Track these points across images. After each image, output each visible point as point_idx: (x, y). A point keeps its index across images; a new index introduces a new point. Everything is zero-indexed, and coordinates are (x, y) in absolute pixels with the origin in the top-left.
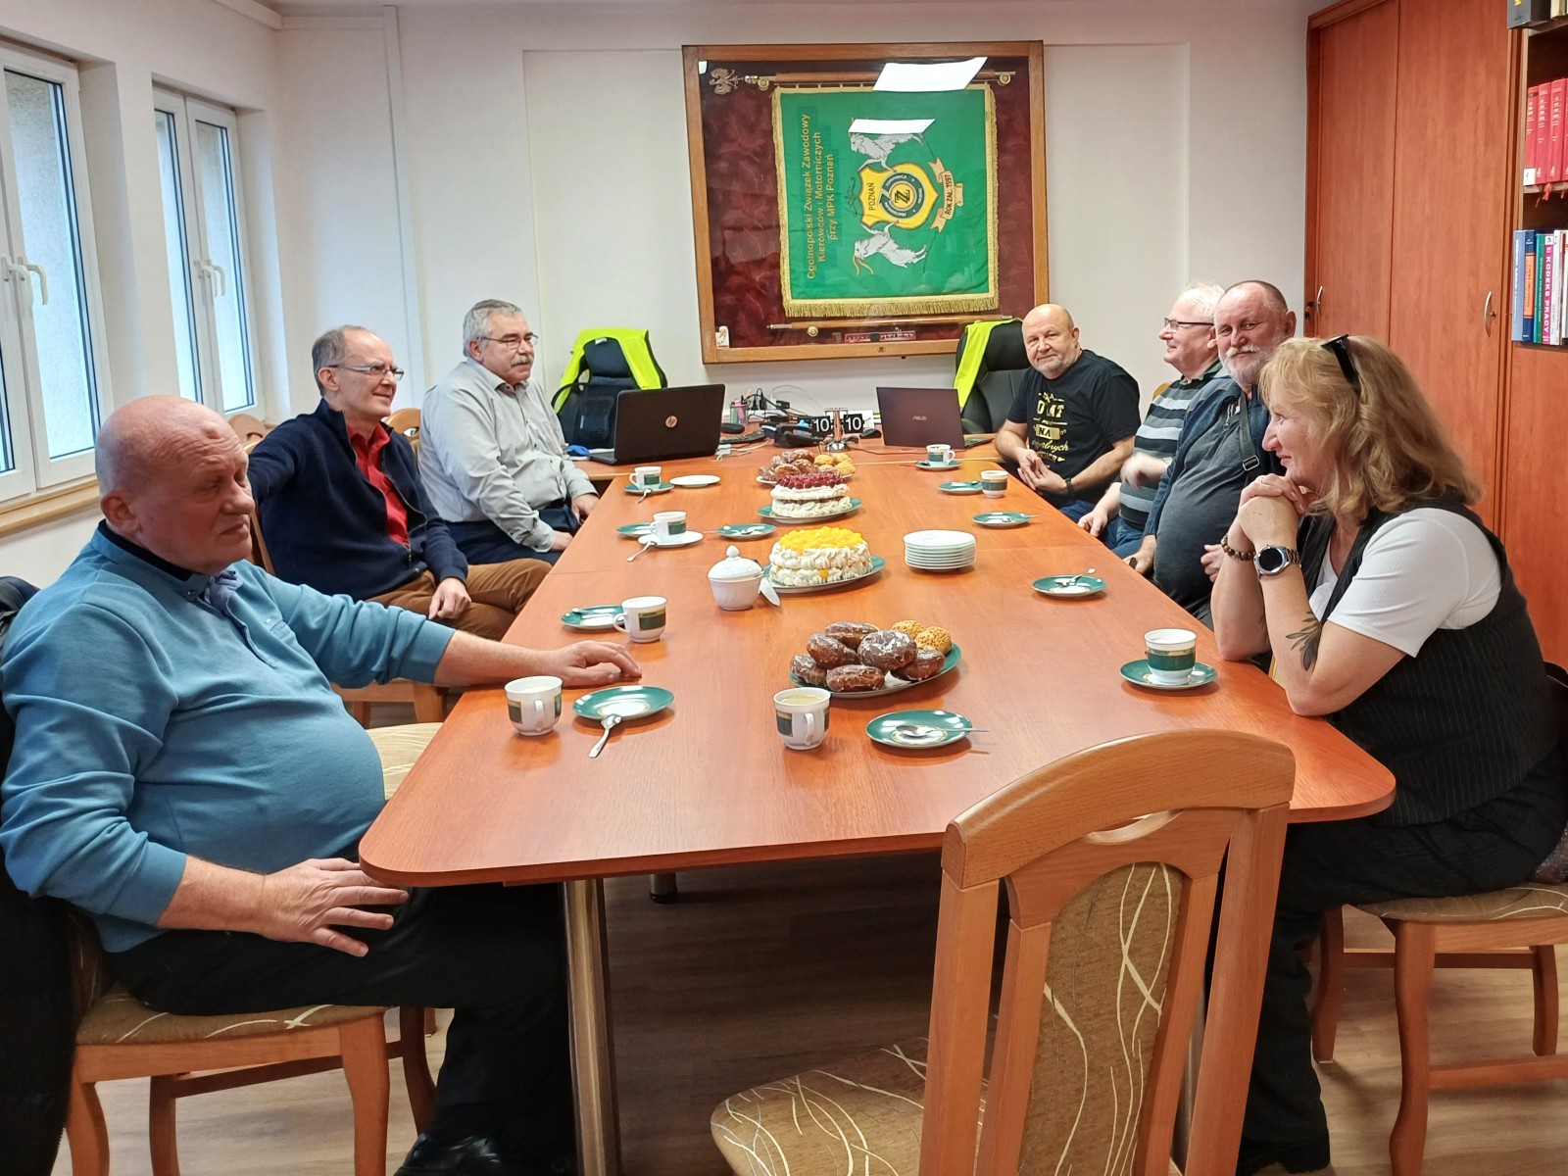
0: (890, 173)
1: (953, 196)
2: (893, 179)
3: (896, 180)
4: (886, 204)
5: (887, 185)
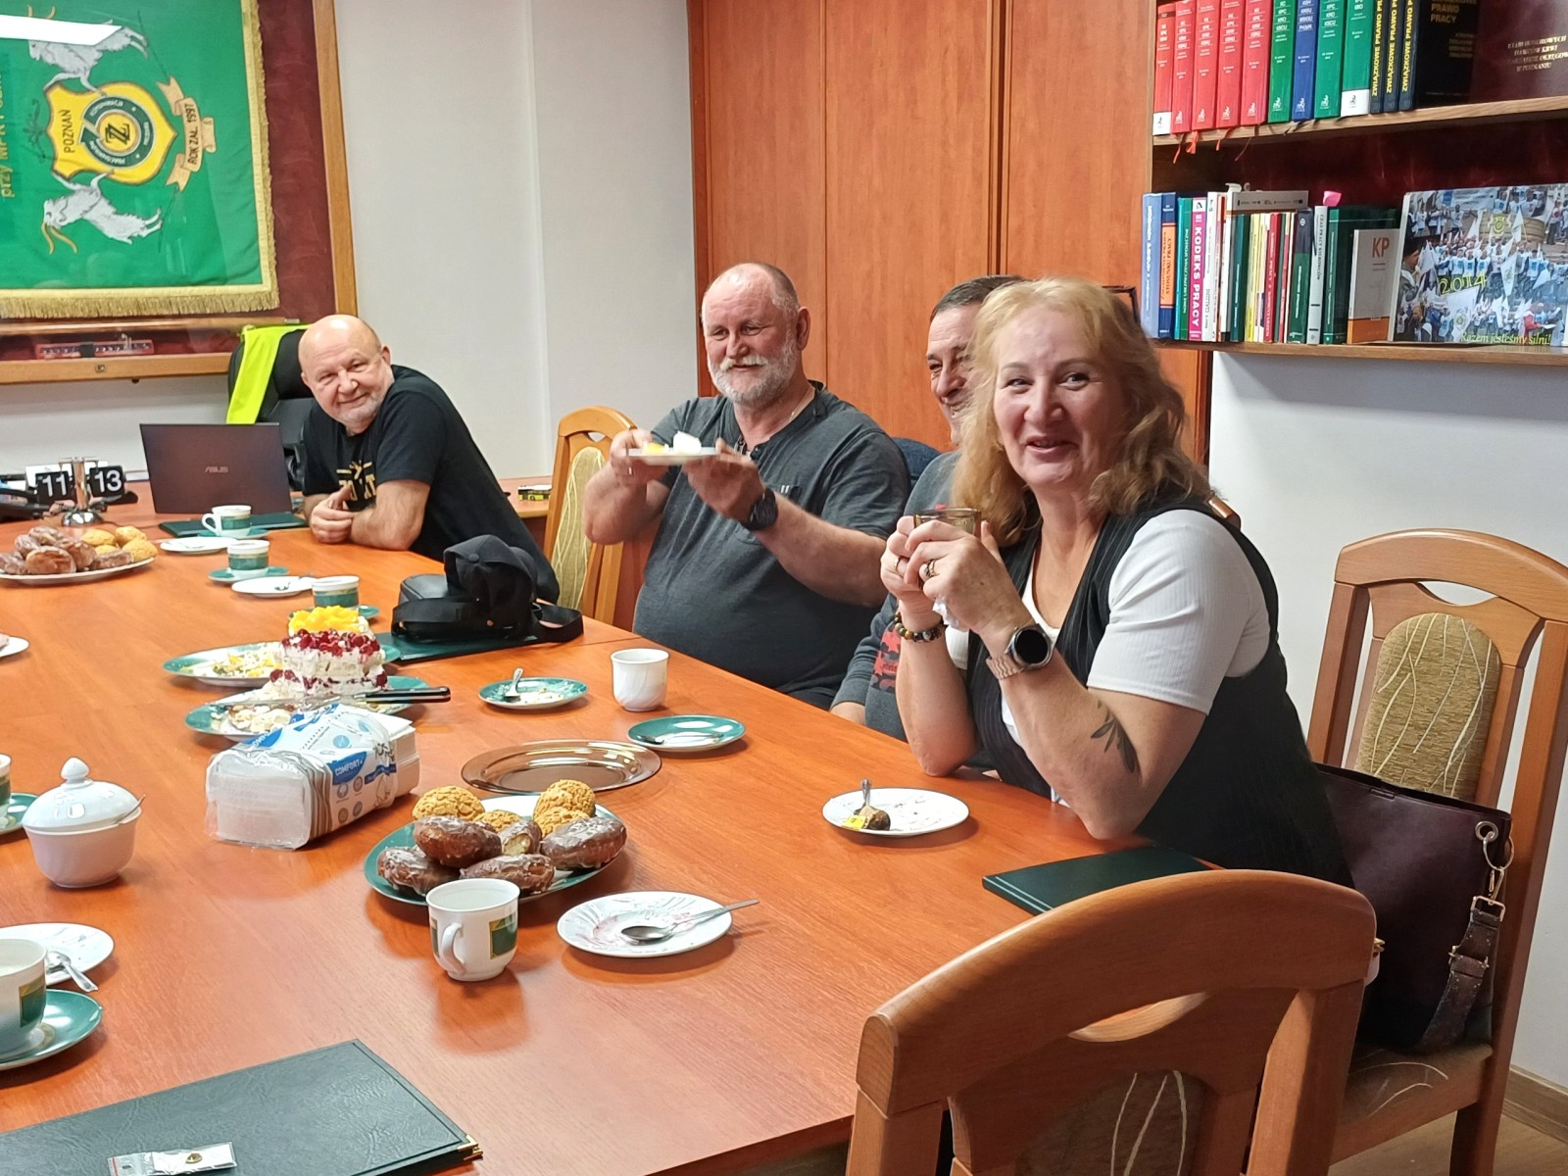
1: (199, 136)
2: (101, 106)
3: (106, 108)
4: (92, 143)
5: (92, 114)
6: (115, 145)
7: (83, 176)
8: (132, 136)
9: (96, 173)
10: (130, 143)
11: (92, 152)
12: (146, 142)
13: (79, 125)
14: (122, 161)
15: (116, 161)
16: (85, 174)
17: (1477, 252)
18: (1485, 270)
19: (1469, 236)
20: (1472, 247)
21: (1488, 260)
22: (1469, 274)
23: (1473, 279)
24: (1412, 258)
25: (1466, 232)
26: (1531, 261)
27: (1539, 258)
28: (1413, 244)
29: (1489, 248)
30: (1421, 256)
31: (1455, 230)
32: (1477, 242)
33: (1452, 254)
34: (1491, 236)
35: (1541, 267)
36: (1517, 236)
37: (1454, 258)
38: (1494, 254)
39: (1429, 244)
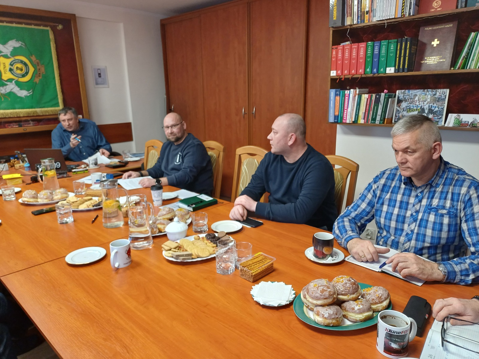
0: (12, 59)
1: (41, 70)
2: (14, 62)
3: (16, 62)
4: (12, 72)
5: (12, 64)
6: (19, 72)
7: (10, 80)
8: (24, 69)
9: (14, 79)
10: (23, 71)
11: (12, 74)
12: (27, 71)
13: (8, 67)
14: (21, 76)
15: (20, 76)
16: (11, 80)
17: (417, 103)
18: (420, 107)
19: (415, 100)
20: (416, 102)
21: (420, 105)
22: (415, 108)
23: (416, 110)
24: (399, 104)
25: (414, 99)
26: (433, 106)
27: (435, 105)
28: (400, 101)
29: (421, 103)
30: (402, 104)
31: (411, 99)
32: (417, 101)
33: (410, 104)
34: (421, 100)
35: (435, 107)
36: (429, 100)
37: (411, 105)
38: (422, 104)
39: (404, 102)
